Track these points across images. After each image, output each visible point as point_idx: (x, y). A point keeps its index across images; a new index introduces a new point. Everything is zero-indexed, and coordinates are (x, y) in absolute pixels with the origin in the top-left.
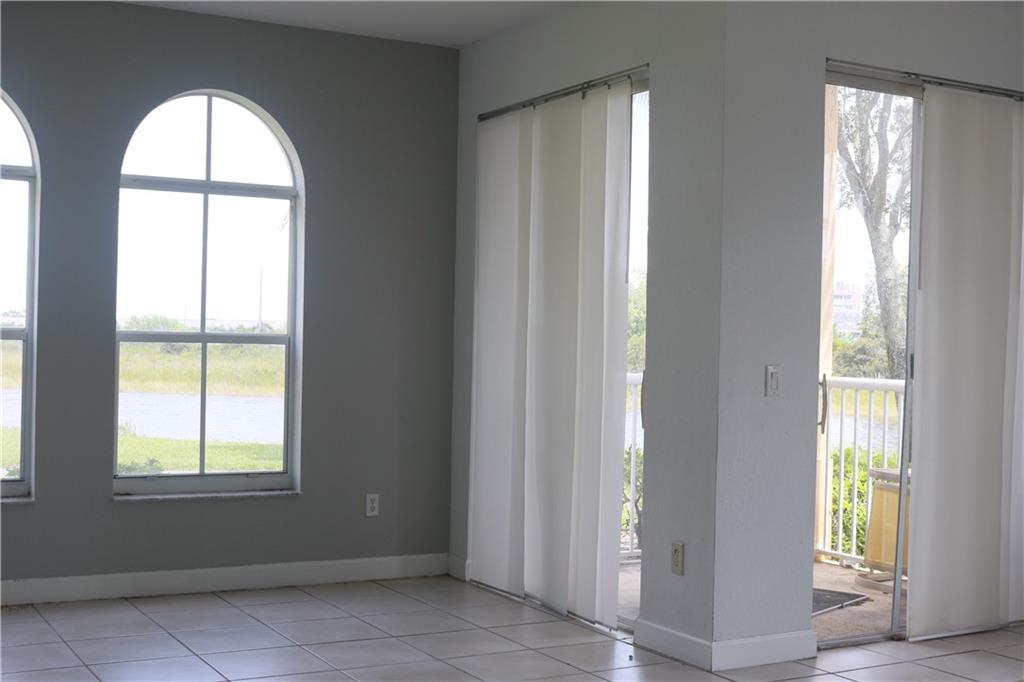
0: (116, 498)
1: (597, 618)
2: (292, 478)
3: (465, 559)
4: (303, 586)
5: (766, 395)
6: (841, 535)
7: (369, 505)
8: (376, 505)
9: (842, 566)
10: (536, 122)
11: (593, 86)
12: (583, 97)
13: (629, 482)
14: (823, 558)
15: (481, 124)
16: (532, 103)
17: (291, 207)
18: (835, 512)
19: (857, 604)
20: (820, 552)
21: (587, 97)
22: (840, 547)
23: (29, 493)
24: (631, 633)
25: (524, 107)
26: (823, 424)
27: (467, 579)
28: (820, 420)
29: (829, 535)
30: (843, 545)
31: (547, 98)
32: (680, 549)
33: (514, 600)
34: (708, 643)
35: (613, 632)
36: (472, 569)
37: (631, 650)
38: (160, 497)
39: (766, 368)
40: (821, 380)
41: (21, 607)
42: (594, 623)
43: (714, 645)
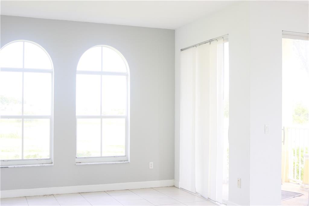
0: (77, 164)
1: (217, 200)
2: (127, 157)
3: (179, 181)
4: (130, 189)
5: (265, 133)
6: (296, 174)
7: (150, 165)
8: (152, 165)
10: (197, 51)
11: (213, 40)
15: (181, 52)
16: (196, 46)
17: (126, 78)
19: (299, 196)
21: (211, 44)
23: (52, 163)
25: (193, 47)
26: (284, 142)
27: (180, 188)
28: (283, 141)
30: (297, 177)
31: (200, 44)
32: (240, 180)
33: (193, 194)
35: (221, 205)
36: (181, 185)
38: (89, 164)
39: (265, 125)
40: (283, 128)
41: (50, 195)
42: (215, 202)
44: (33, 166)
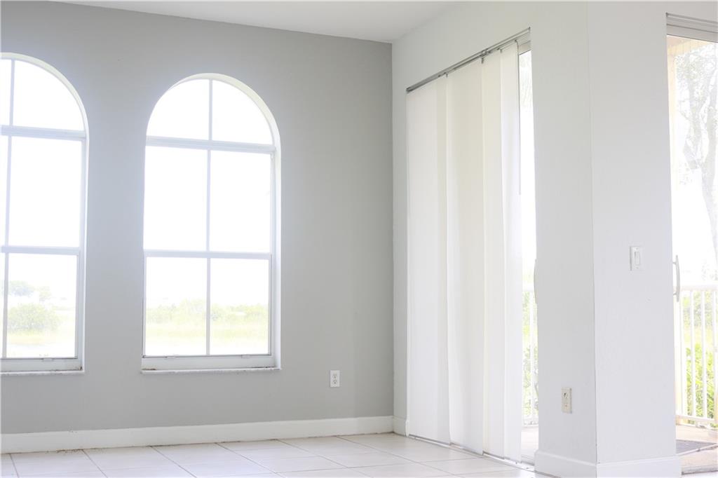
0: (144, 371)
1: (506, 456)
2: (274, 359)
3: (405, 419)
4: (284, 439)
5: (631, 270)
6: (695, 404)
7: (332, 379)
8: (338, 378)
9: (697, 427)
10: (448, 85)
11: (490, 52)
12: (482, 62)
14: (682, 422)
15: (409, 95)
16: (445, 73)
17: (272, 159)
18: (689, 390)
19: (712, 448)
20: (679, 417)
21: (485, 61)
22: (695, 413)
23: (81, 368)
24: (533, 465)
25: (439, 76)
26: (678, 294)
27: (407, 435)
28: (675, 291)
29: (685, 406)
30: (697, 412)
31: (456, 67)
32: (568, 393)
33: (444, 446)
34: (592, 465)
35: (518, 464)
36: (410, 427)
37: (533, 475)
38: (176, 371)
39: (630, 248)
40: (674, 260)
41: (74, 450)
42: (503, 458)
43: (598, 466)
44: (31, 375)
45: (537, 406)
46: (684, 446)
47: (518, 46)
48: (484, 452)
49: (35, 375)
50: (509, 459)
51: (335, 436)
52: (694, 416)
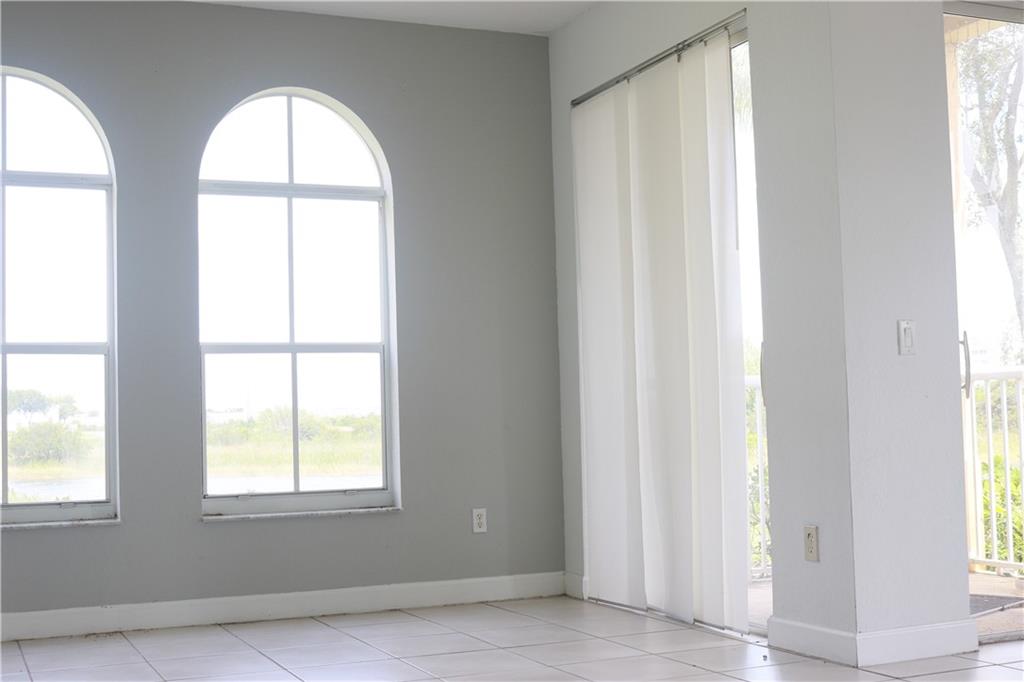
0: (205, 518)
1: (726, 624)
2: (393, 494)
3: (582, 575)
4: (409, 609)
5: (899, 353)
6: (996, 542)
7: (475, 521)
8: (484, 520)
9: (999, 575)
10: (630, 92)
11: (689, 45)
12: (679, 60)
13: (758, 500)
14: (978, 568)
15: (574, 109)
16: (626, 77)
17: (380, 209)
18: (987, 522)
19: (1020, 606)
20: (974, 562)
21: (683, 59)
22: (996, 556)
23: (116, 515)
24: (765, 636)
25: (618, 82)
26: (967, 387)
27: (586, 598)
28: (963, 383)
29: (982, 544)
30: (999, 553)
31: (641, 69)
32: (814, 533)
33: (637, 612)
34: (851, 635)
35: (745, 636)
36: (589, 587)
37: (766, 651)
38: (252, 516)
39: (898, 323)
40: (961, 338)
41: (109, 634)
42: (723, 629)
43: (859, 637)
44: (44, 527)
45: (771, 551)
46: (982, 603)
47: (729, 36)
48: (695, 620)
49: (50, 527)
50: (730, 629)
51: (482, 603)
52: (995, 559)
